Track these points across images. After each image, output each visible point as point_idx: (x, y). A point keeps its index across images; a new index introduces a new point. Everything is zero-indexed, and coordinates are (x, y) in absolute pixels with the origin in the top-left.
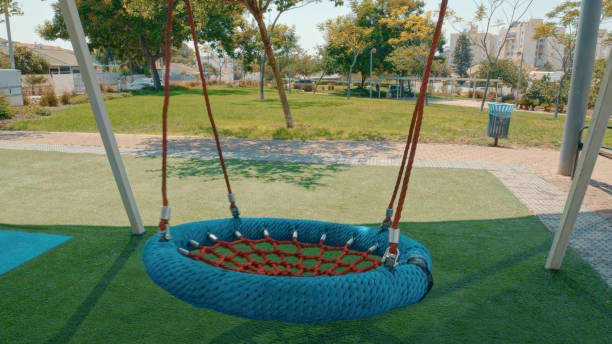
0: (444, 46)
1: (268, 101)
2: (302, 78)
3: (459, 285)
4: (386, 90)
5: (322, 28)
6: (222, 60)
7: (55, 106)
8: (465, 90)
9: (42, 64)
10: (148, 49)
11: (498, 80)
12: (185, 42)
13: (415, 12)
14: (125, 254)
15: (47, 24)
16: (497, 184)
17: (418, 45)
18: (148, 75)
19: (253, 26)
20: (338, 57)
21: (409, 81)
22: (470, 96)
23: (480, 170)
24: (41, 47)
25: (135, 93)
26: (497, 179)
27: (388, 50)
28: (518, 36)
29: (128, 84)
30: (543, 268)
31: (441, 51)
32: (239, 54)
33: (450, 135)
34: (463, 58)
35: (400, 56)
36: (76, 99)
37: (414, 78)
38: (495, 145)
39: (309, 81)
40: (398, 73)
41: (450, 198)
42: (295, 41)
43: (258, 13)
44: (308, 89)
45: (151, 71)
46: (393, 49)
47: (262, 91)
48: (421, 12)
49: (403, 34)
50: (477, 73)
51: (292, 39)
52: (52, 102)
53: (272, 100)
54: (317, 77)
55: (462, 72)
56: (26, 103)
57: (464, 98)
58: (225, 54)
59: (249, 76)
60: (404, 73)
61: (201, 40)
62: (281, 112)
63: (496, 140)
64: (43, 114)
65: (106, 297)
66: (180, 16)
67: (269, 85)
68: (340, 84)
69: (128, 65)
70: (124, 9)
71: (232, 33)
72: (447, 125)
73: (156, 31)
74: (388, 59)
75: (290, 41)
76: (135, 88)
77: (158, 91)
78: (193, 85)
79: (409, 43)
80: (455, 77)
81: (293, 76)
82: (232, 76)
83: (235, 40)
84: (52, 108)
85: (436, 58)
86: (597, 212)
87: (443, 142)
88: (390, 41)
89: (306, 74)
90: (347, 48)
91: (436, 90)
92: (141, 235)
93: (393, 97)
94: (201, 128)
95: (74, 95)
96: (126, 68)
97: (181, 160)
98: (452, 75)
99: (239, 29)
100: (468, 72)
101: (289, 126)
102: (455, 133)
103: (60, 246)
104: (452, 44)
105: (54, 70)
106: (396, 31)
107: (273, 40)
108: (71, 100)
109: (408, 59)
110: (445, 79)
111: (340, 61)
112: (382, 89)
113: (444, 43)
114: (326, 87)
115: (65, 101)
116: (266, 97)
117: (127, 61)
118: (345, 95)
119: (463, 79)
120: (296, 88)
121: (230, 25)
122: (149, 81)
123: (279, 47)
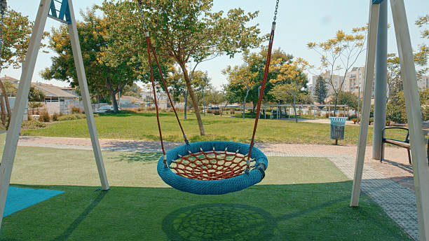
0: (307, 84)
1: (189, 120)
2: (213, 106)
3: (295, 215)
4: (270, 114)
5: (225, 73)
6: (160, 94)
7: (48, 121)
8: (323, 113)
9: (41, 95)
10: (111, 86)
11: (345, 106)
12: (135, 82)
13: (287, 62)
14: (98, 199)
15: (47, 69)
16: (332, 165)
17: (290, 83)
18: (110, 103)
19: (180, 72)
20: (237, 92)
21: (285, 107)
22: (327, 117)
23: (322, 158)
24: (40, 84)
25: (101, 114)
26: (332, 163)
27: (270, 87)
28: (357, 77)
29: (96, 109)
30: (349, 206)
31: (306, 87)
32: (171, 90)
33: (307, 139)
34: (321, 91)
35: (278, 91)
36: (62, 117)
37: (288, 105)
38: (336, 144)
39: (218, 108)
40: (277, 101)
41: (300, 173)
42: (208, 81)
43: (182, 63)
44: (217, 114)
45: (111, 101)
46: (273, 86)
47: (185, 114)
48: (291, 62)
49: (279, 76)
50: (331, 101)
51: (206, 80)
52: (46, 119)
53: (191, 120)
54: (223, 105)
55: (321, 101)
56: (29, 119)
57: (322, 118)
58: (161, 90)
59: (177, 105)
60: (281, 102)
61: (146, 81)
62: (198, 127)
63: (337, 141)
64: (41, 126)
65: (87, 220)
66: (133, 65)
67: (191, 111)
68: (239, 110)
69: (97, 97)
70: (97, 61)
71: (167, 76)
72: (306, 133)
73: (116, 74)
74: (270, 93)
75: (204, 81)
76: (101, 111)
77: (116, 113)
78: (139, 110)
79: (284, 82)
80: (316, 104)
81: (207, 105)
82: (166, 105)
83: (168, 81)
84: (46, 123)
85: (302, 92)
86: (391, 178)
87: (302, 143)
88: (270, 81)
89: (216, 103)
90: (243, 86)
91: (304, 113)
92: (107, 191)
93: (275, 118)
94: (144, 136)
95: (61, 115)
96: (95, 98)
97: (131, 153)
98: (315, 103)
99: (171, 74)
100: (325, 101)
101: (202, 134)
102: (311, 138)
103: (58, 196)
104: (313, 83)
105: (48, 99)
106: (274, 75)
107: (193, 81)
108: (58, 118)
109: (283, 92)
110: (309, 106)
111: (238, 95)
112: (267, 113)
113: (307, 82)
114: (229, 112)
115: (55, 119)
116: (188, 118)
117: (96, 94)
118: (242, 117)
119: (322, 105)
120: (209, 112)
121: (165, 71)
122: (111, 107)
123: (198, 85)
